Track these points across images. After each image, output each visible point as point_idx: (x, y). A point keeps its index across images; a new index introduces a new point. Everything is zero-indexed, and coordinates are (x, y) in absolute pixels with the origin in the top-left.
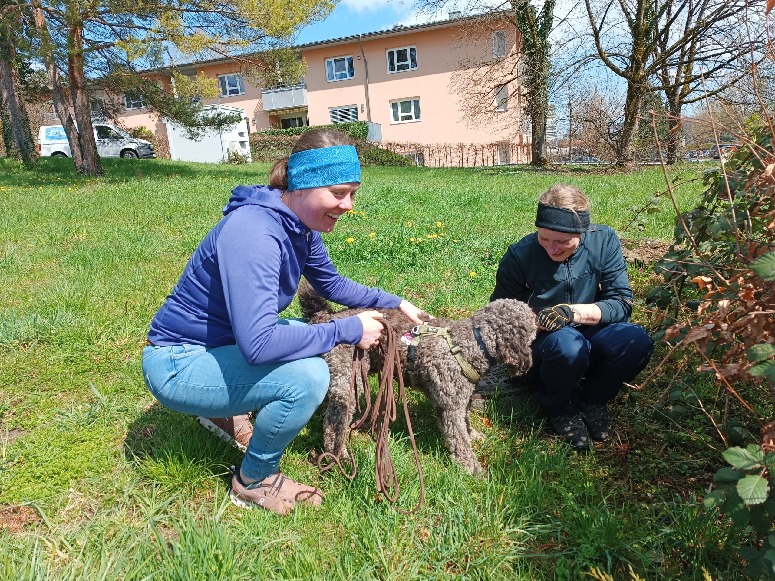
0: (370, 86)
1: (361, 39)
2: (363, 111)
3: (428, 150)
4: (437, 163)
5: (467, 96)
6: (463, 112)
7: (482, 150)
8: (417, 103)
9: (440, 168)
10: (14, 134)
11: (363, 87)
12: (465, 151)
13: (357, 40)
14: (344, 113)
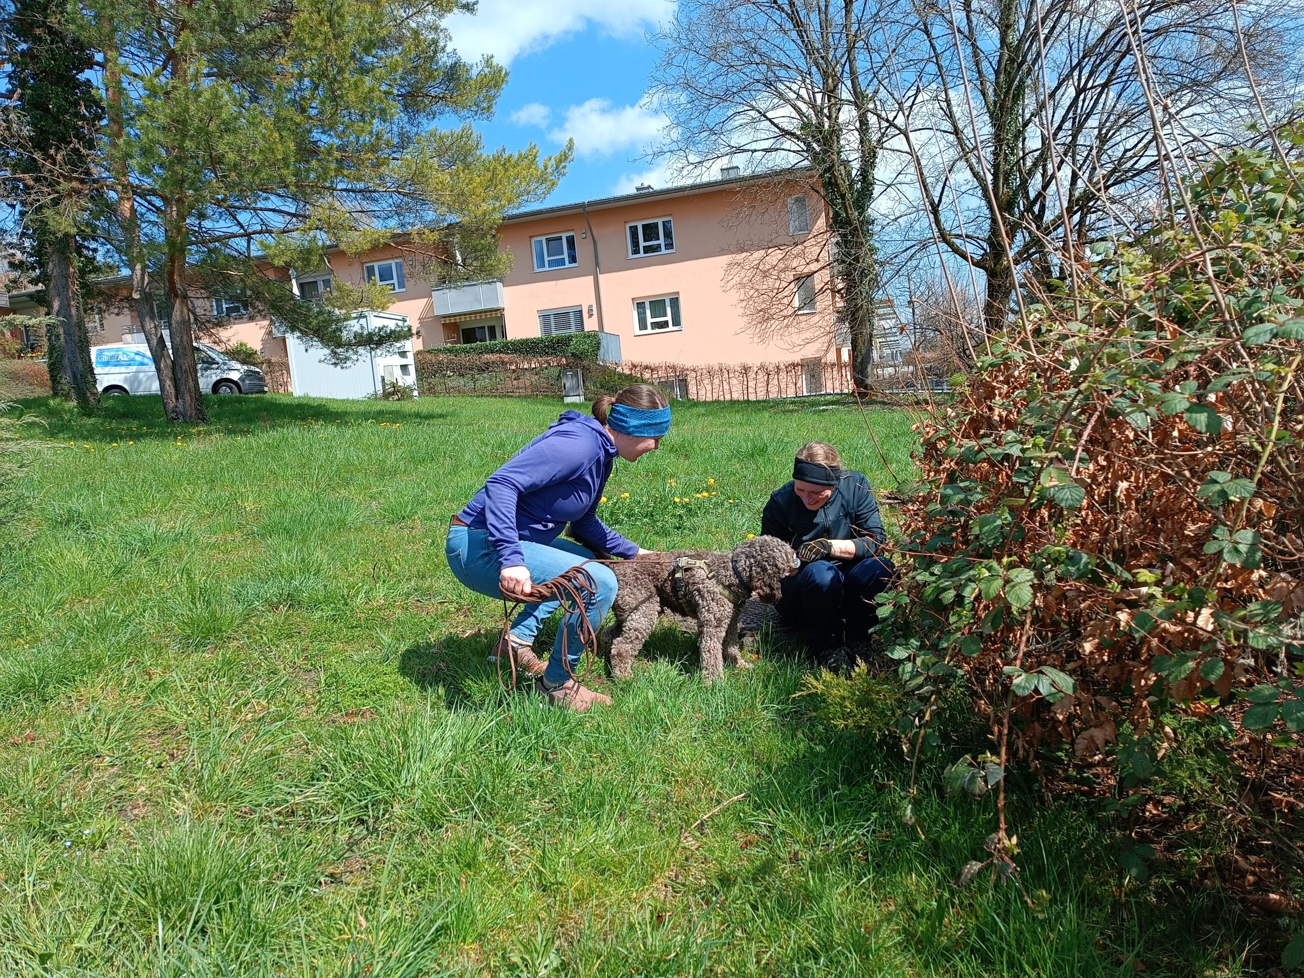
0: (601, 277)
1: (588, 209)
2: (591, 316)
3: (694, 374)
4: (709, 395)
5: (751, 293)
6: (745, 319)
7: (778, 373)
8: (675, 302)
9: (713, 402)
10: (66, 362)
11: (591, 278)
12: (752, 375)
13: (581, 210)
14: (562, 317)
